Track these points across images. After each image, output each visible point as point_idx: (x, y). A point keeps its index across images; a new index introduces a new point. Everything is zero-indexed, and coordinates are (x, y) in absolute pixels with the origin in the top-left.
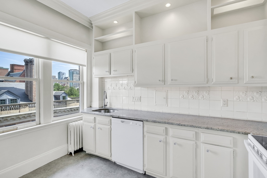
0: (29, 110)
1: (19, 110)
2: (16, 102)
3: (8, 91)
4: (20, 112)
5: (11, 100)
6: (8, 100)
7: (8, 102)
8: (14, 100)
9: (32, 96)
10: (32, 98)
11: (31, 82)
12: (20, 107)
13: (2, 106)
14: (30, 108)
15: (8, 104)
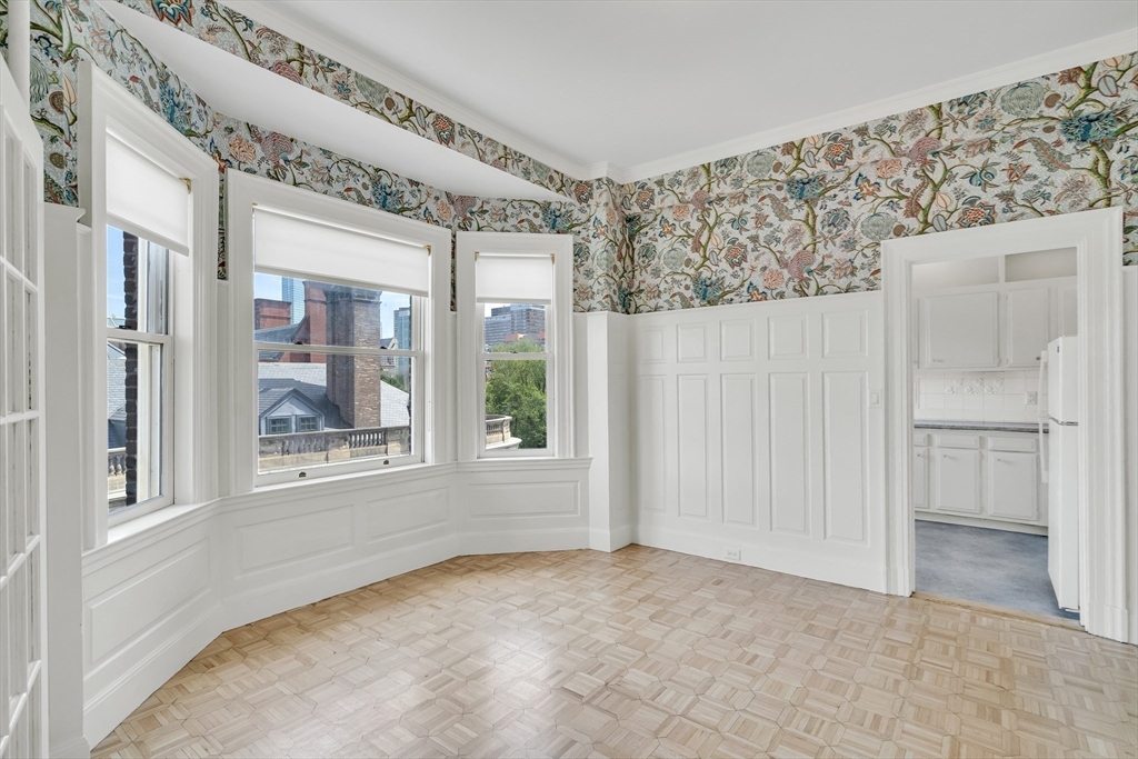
0: (352, 452)
1: (325, 453)
2: (315, 427)
3: (295, 391)
4: (327, 459)
5: (303, 420)
6: (293, 419)
7: (294, 427)
8: (308, 419)
9: (353, 410)
10: (353, 415)
11: (349, 360)
12: (327, 443)
13: (286, 437)
14: (353, 449)
15: (293, 433)
